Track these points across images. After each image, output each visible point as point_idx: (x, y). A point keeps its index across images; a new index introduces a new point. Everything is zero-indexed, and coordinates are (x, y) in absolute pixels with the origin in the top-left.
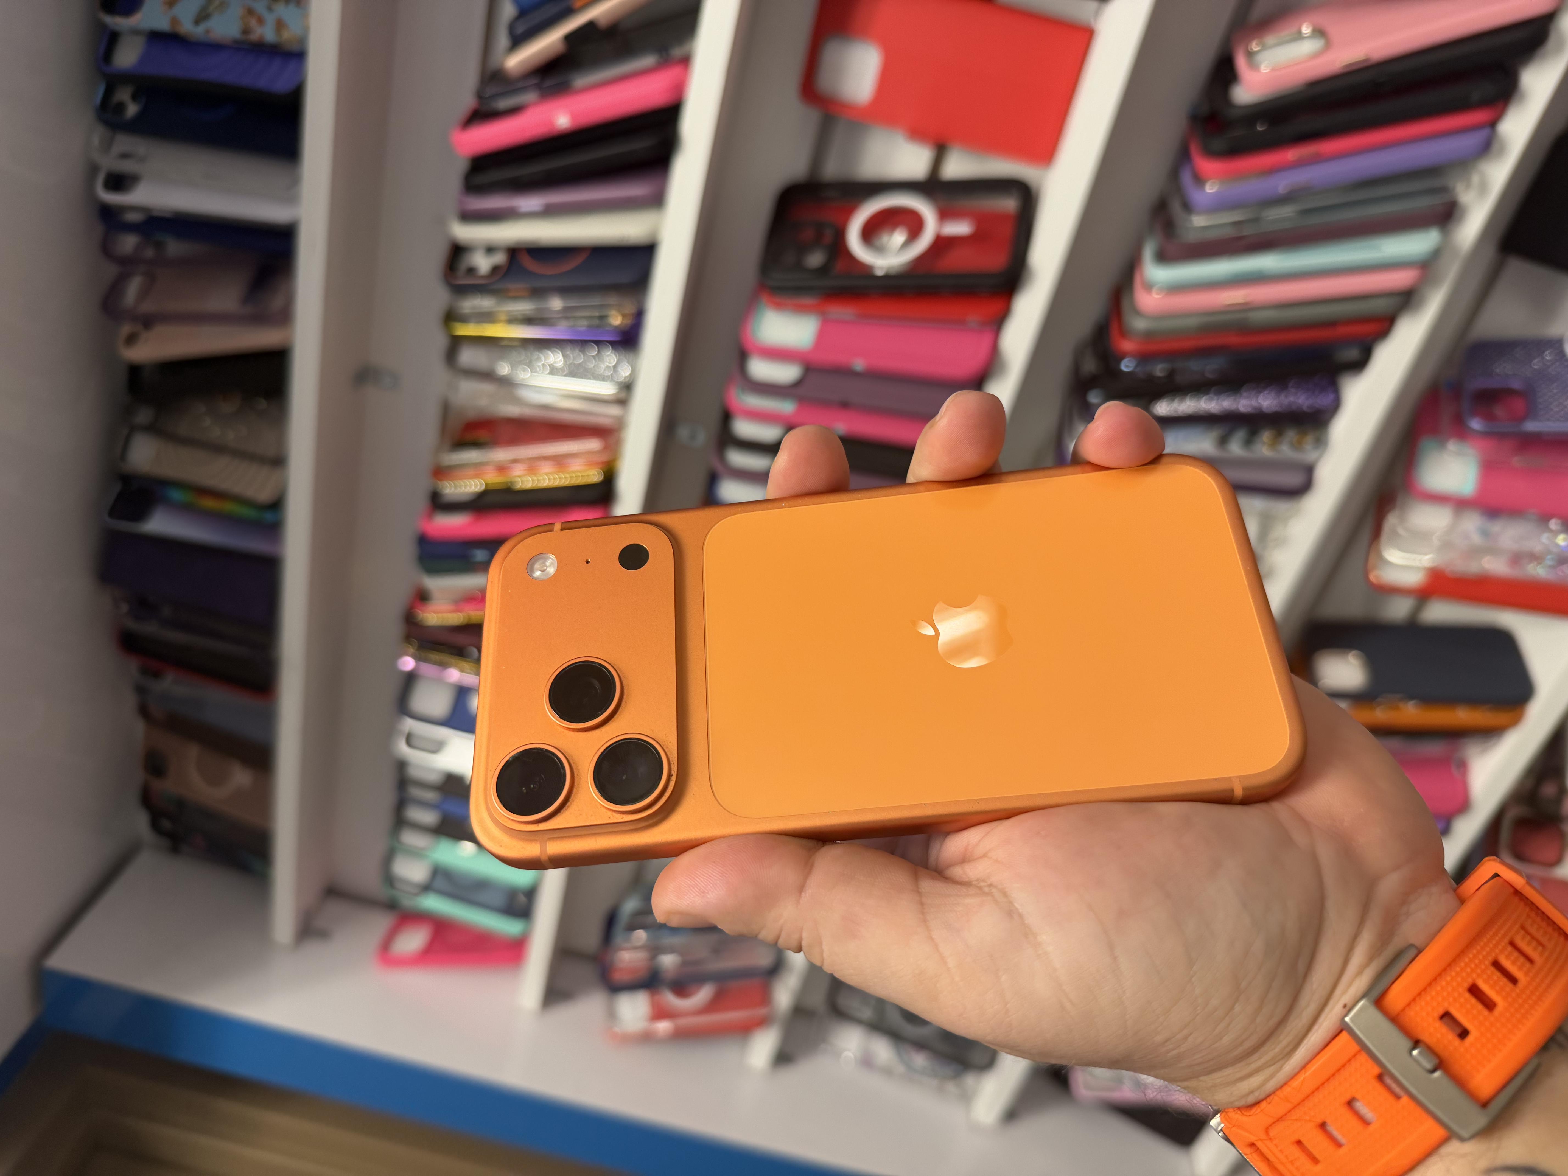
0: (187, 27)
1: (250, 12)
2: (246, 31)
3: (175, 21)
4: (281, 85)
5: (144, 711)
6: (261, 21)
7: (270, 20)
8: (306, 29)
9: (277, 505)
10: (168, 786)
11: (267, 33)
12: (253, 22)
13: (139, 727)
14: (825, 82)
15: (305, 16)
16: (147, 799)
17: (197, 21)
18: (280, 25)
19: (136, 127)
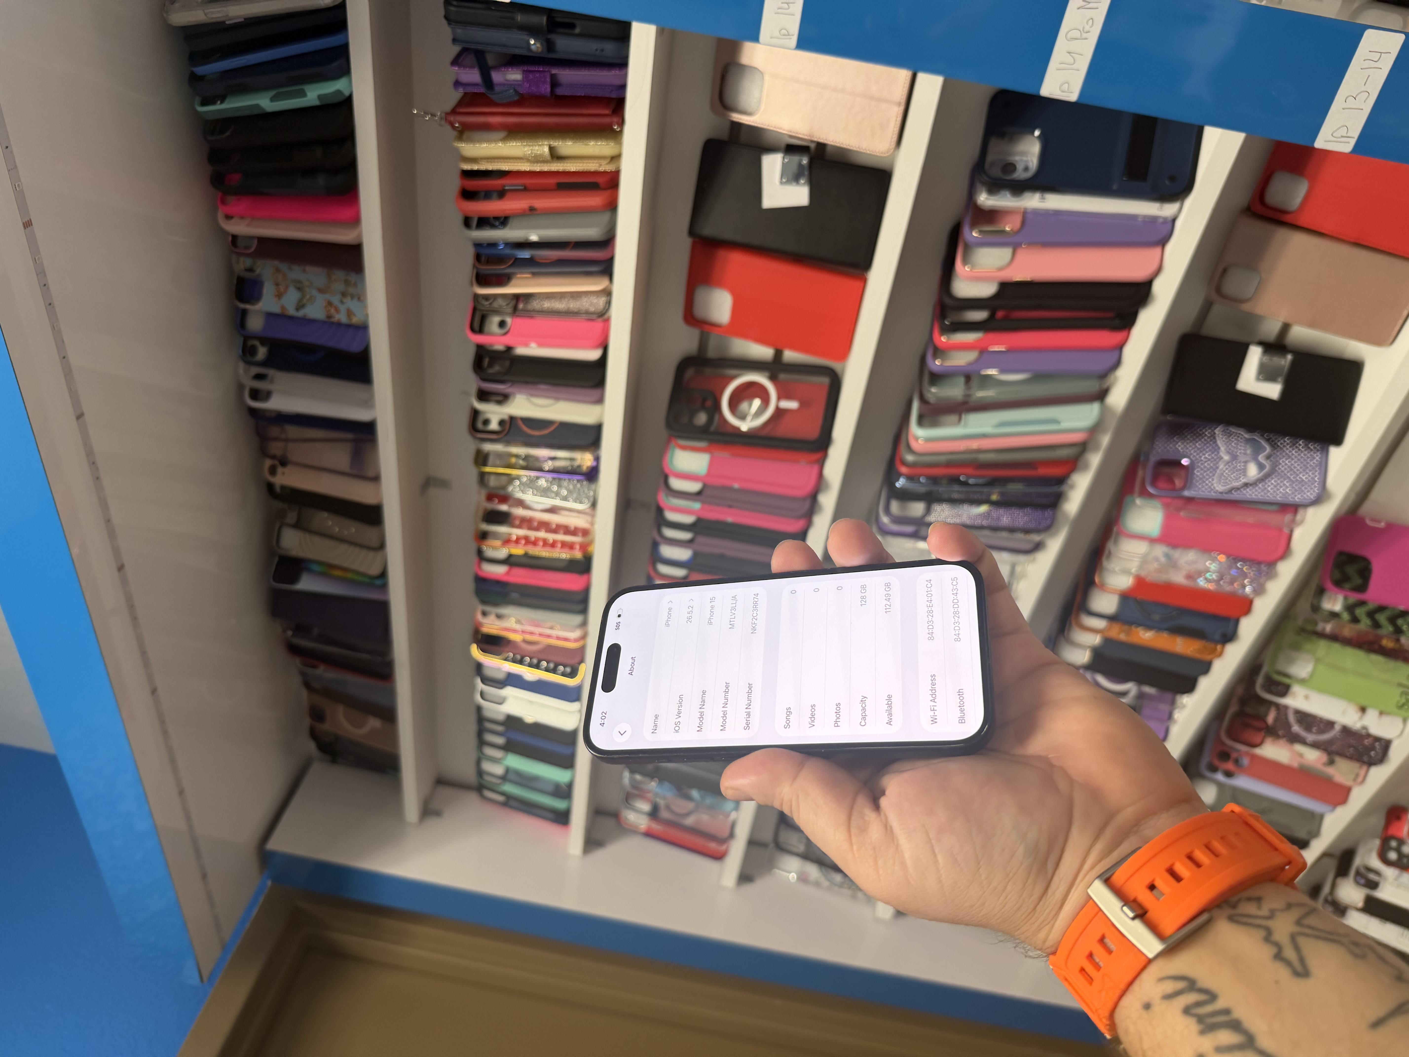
0: (292, 311)
1: (330, 303)
2: (329, 317)
3: (283, 307)
4: (355, 348)
5: (307, 685)
6: (337, 310)
7: (343, 308)
8: (367, 315)
9: (383, 575)
10: (326, 727)
11: (342, 317)
12: (333, 311)
13: (304, 693)
14: (699, 312)
15: (365, 307)
16: (314, 734)
17: (297, 309)
18: (350, 313)
19: (266, 363)
